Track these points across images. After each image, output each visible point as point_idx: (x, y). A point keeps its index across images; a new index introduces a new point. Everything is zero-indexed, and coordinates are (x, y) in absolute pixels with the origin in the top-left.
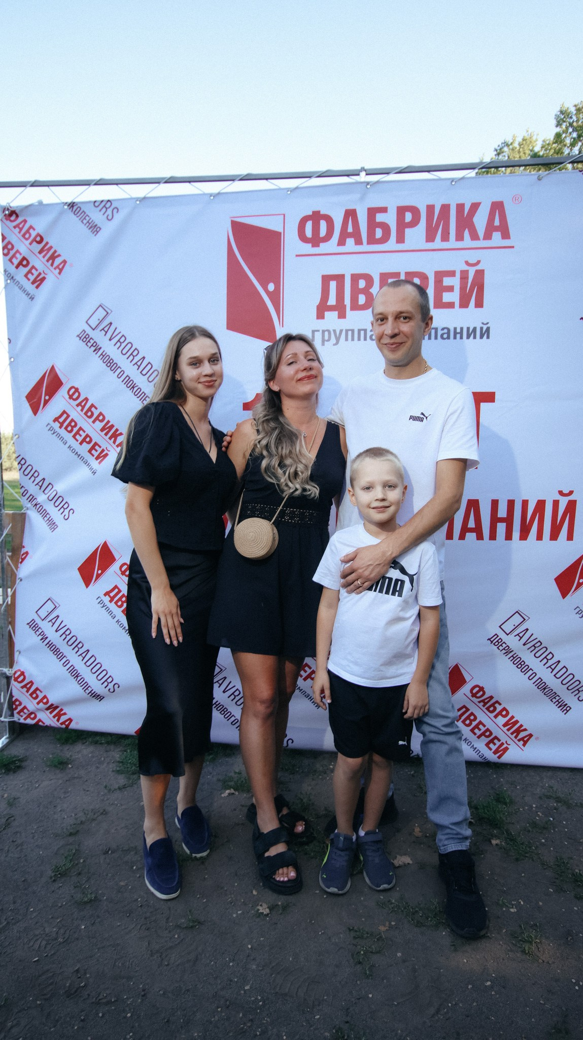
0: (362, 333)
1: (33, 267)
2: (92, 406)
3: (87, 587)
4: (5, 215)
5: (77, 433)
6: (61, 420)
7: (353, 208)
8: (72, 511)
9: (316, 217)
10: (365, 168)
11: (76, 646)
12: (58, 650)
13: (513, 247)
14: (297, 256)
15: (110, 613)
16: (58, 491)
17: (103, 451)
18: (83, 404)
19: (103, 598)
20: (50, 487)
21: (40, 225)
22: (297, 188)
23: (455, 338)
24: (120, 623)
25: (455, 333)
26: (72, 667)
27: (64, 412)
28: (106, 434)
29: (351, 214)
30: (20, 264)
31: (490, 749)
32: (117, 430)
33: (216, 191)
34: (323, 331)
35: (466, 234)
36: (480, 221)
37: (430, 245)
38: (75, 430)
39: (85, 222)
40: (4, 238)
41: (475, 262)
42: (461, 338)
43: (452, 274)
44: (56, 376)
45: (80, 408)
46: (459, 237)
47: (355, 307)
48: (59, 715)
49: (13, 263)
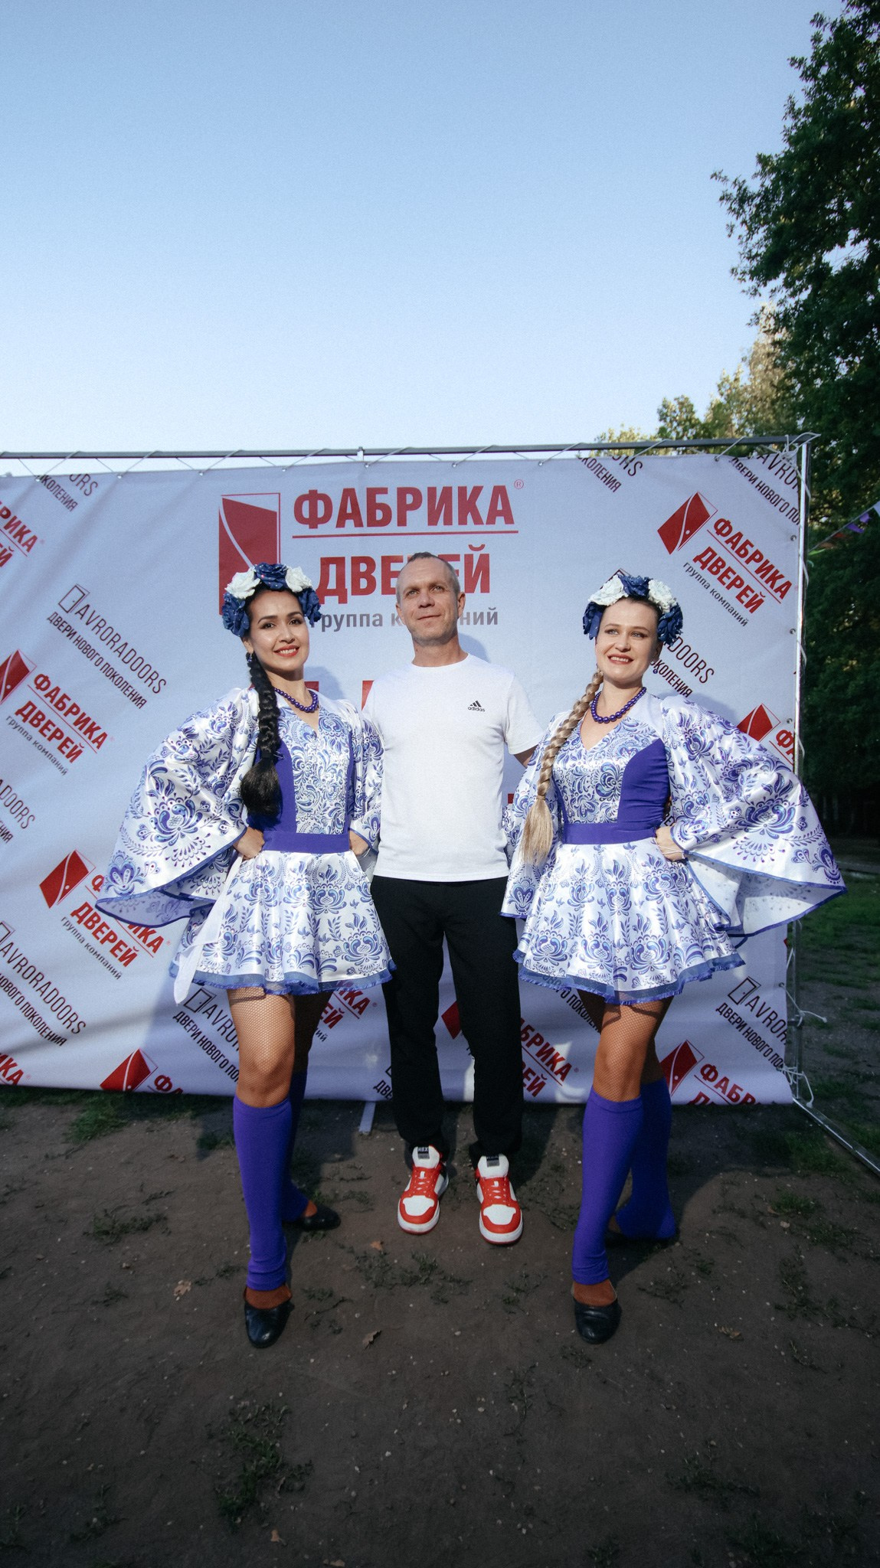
0: (365, 618)
2: (65, 696)
3: (50, 907)
5: (46, 727)
6: (25, 712)
7: (352, 487)
8: (32, 818)
9: (313, 496)
10: (363, 448)
11: (35, 978)
12: (10, 985)
13: (517, 532)
14: (294, 537)
15: (78, 935)
16: (19, 794)
17: (76, 747)
18: (53, 694)
19: (70, 918)
20: (9, 789)
21: (7, 499)
22: (292, 467)
24: (90, 948)
26: (27, 1005)
27: (30, 703)
28: (80, 729)
29: (349, 494)
32: (94, 724)
33: (205, 468)
35: (469, 517)
36: (483, 505)
37: (433, 529)
38: (43, 723)
39: (59, 495)
41: (479, 546)
43: (456, 558)
44: (21, 661)
45: (49, 699)
46: (462, 521)
47: (357, 591)
48: (7, 1067)
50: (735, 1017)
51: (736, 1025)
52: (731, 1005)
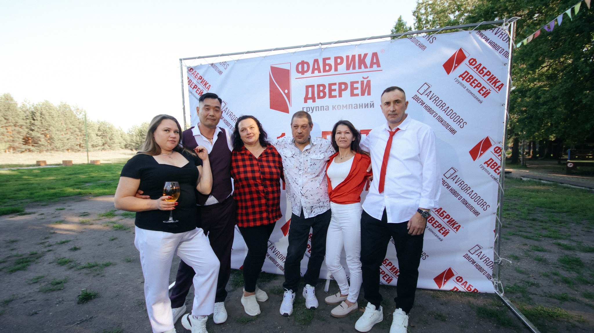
0: (322, 108)
1: (199, 88)
4: (189, 70)
7: (317, 58)
9: (303, 63)
10: (321, 43)
13: (382, 70)
14: (296, 79)
21: (201, 72)
22: (295, 52)
23: (360, 108)
25: (360, 106)
29: (316, 61)
30: (194, 87)
31: (385, 279)
33: (265, 55)
34: (307, 108)
35: (363, 66)
36: (368, 61)
37: (348, 72)
39: (217, 70)
40: (188, 78)
41: (367, 77)
42: (362, 108)
43: (357, 82)
46: (360, 68)
47: (319, 97)
49: (191, 87)
50: (471, 259)
51: (472, 262)
52: (469, 254)
